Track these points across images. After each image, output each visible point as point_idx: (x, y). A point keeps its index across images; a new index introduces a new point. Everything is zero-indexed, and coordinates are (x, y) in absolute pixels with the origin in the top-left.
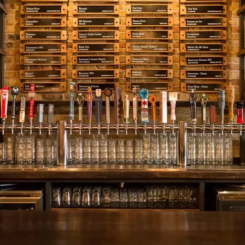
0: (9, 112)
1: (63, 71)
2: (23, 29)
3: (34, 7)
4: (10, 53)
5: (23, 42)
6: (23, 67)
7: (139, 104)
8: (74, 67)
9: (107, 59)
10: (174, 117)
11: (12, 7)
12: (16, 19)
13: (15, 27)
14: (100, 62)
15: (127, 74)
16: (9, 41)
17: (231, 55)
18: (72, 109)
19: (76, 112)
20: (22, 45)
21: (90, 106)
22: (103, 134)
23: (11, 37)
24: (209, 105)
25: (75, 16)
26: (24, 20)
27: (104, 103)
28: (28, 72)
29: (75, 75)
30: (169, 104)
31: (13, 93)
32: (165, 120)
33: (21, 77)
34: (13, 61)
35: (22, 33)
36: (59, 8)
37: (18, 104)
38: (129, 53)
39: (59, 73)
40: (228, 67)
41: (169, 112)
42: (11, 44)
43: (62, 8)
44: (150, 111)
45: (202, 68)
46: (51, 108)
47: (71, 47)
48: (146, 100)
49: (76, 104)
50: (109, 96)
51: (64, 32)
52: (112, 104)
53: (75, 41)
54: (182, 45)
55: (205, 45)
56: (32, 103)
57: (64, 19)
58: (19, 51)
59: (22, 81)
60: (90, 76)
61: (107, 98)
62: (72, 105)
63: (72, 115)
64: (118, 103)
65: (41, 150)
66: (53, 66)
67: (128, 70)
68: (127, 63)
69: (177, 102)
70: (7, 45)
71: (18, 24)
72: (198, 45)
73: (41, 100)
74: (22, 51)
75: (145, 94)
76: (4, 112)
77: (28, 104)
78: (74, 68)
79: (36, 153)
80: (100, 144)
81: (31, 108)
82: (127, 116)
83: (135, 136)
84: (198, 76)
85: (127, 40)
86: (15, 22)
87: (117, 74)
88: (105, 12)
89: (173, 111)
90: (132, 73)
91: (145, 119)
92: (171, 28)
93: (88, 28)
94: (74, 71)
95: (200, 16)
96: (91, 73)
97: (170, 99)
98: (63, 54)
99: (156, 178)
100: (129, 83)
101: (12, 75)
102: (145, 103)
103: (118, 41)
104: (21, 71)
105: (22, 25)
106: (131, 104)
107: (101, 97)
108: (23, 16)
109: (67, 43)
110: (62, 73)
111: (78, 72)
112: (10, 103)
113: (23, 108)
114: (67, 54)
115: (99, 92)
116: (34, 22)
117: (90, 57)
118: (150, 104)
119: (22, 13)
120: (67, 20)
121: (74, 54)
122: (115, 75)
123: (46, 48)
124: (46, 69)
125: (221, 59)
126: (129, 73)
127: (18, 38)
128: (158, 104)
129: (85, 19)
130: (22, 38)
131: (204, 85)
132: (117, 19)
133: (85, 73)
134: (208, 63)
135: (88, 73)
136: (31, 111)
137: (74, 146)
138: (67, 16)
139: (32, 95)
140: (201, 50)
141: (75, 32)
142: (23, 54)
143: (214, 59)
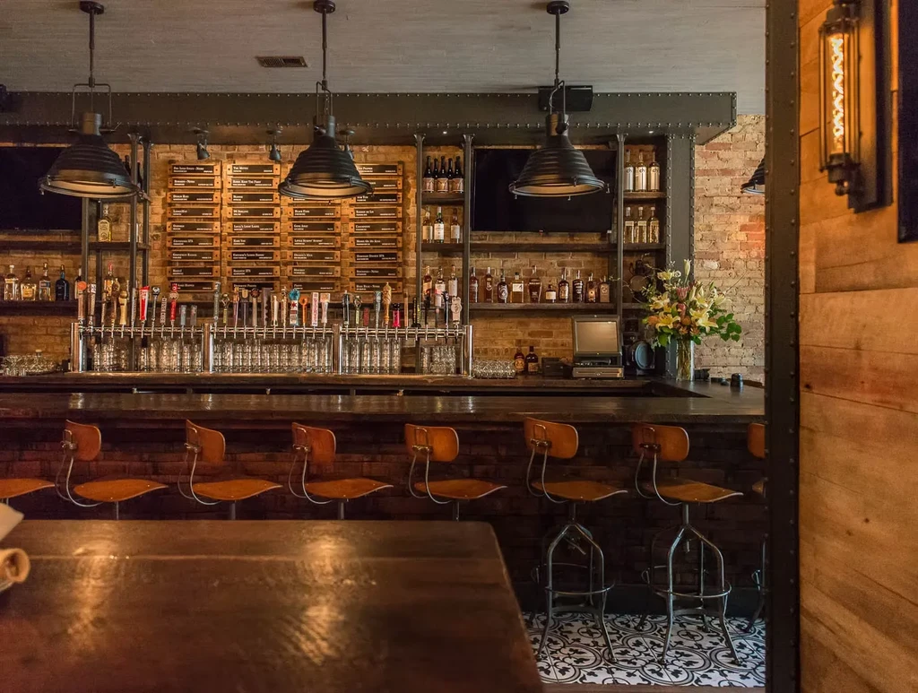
0: (149, 315)
1: (216, 268)
2: (170, 219)
3: (182, 194)
4: (156, 248)
5: (170, 234)
6: (170, 263)
7: (289, 305)
8: (229, 263)
9: (266, 254)
10: (325, 320)
11: (158, 193)
12: (163, 208)
13: (162, 217)
14: (257, 258)
15: (288, 272)
16: (155, 233)
17: (409, 250)
18: (216, 311)
19: (221, 315)
20: (169, 238)
21: (236, 308)
23: (157, 228)
24: (363, 307)
25: (230, 205)
26: (172, 210)
27: (251, 305)
28: (176, 269)
29: (229, 272)
30: (320, 306)
31: (153, 294)
32: (314, 322)
33: (169, 275)
34: (160, 256)
35: (169, 224)
36: (211, 196)
37: (159, 305)
38: (290, 248)
39: (211, 270)
40: (405, 263)
41: (320, 317)
42: (157, 236)
43: (214, 196)
44: (300, 316)
45: (376, 265)
46: (194, 310)
47: (225, 240)
48: (296, 302)
49: (221, 306)
50: (256, 297)
51: (217, 224)
52: (259, 305)
53: (229, 234)
54: (352, 239)
55: (377, 239)
56: (174, 304)
57: (217, 209)
58: (165, 245)
59: (170, 279)
60: (247, 274)
61: (254, 300)
62: (216, 306)
63: (216, 317)
64: (265, 305)
65: (187, 357)
66: (205, 262)
67: (290, 268)
68: (288, 259)
69: (329, 304)
70: (152, 237)
71: (165, 213)
72: (368, 239)
73: (193, 301)
74: (168, 244)
75: (295, 294)
76: (143, 315)
77: (169, 305)
78: (229, 265)
79: (181, 360)
81: (173, 310)
82: (275, 318)
83: (294, 341)
84: (368, 274)
85: (289, 233)
86: (162, 211)
87: (277, 272)
88: (263, 201)
89: (325, 313)
90: (294, 271)
91: (294, 322)
92: (339, 219)
93: (245, 220)
94: (229, 268)
95: (373, 205)
96: (247, 271)
97: (321, 301)
98: (216, 249)
99: (301, 384)
100: (290, 282)
101: (158, 272)
102: (294, 305)
103: (279, 234)
104: (168, 268)
105: (169, 215)
106: (280, 305)
107: (248, 298)
108: (170, 205)
109: (221, 236)
110: (214, 270)
111: (233, 269)
112: (150, 305)
113: (164, 309)
114: (221, 248)
115: (245, 293)
116: (183, 211)
117: (246, 253)
118: (300, 307)
119: (169, 201)
120: (221, 209)
121: (229, 249)
122: (275, 273)
123: (196, 241)
124: (198, 266)
125: (394, 255)
126: (290, 271)
127: (165, 229)
128: (309, 306)
129: (241, 209)
130: (169, 230)
131: (375, 284)
132: (277, 209)
133: (241, 271)
134: (380, 259)
135: (244, 271)
136: (173, 313)
138: (222, 204)
139: (174, 295)
140: (372, 244)
141: (229, 224)
142: (170, 249)
143: (386, 255)
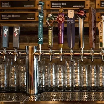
15: (97, 5)
22: (75, 60)
29: (48, 5)
80: (72, 70)
87: (87, 5)
90: (101, 4)
94: (48, 2)
96: (63, 4)
122: (86, 6)
126: (98, 4)
133: (58, 4)
135: (60, 4)
137: (47, 71)
